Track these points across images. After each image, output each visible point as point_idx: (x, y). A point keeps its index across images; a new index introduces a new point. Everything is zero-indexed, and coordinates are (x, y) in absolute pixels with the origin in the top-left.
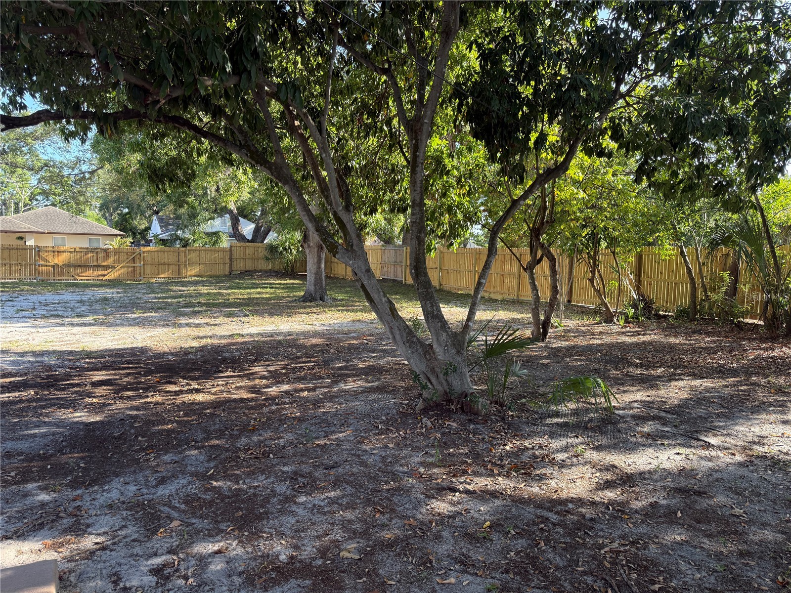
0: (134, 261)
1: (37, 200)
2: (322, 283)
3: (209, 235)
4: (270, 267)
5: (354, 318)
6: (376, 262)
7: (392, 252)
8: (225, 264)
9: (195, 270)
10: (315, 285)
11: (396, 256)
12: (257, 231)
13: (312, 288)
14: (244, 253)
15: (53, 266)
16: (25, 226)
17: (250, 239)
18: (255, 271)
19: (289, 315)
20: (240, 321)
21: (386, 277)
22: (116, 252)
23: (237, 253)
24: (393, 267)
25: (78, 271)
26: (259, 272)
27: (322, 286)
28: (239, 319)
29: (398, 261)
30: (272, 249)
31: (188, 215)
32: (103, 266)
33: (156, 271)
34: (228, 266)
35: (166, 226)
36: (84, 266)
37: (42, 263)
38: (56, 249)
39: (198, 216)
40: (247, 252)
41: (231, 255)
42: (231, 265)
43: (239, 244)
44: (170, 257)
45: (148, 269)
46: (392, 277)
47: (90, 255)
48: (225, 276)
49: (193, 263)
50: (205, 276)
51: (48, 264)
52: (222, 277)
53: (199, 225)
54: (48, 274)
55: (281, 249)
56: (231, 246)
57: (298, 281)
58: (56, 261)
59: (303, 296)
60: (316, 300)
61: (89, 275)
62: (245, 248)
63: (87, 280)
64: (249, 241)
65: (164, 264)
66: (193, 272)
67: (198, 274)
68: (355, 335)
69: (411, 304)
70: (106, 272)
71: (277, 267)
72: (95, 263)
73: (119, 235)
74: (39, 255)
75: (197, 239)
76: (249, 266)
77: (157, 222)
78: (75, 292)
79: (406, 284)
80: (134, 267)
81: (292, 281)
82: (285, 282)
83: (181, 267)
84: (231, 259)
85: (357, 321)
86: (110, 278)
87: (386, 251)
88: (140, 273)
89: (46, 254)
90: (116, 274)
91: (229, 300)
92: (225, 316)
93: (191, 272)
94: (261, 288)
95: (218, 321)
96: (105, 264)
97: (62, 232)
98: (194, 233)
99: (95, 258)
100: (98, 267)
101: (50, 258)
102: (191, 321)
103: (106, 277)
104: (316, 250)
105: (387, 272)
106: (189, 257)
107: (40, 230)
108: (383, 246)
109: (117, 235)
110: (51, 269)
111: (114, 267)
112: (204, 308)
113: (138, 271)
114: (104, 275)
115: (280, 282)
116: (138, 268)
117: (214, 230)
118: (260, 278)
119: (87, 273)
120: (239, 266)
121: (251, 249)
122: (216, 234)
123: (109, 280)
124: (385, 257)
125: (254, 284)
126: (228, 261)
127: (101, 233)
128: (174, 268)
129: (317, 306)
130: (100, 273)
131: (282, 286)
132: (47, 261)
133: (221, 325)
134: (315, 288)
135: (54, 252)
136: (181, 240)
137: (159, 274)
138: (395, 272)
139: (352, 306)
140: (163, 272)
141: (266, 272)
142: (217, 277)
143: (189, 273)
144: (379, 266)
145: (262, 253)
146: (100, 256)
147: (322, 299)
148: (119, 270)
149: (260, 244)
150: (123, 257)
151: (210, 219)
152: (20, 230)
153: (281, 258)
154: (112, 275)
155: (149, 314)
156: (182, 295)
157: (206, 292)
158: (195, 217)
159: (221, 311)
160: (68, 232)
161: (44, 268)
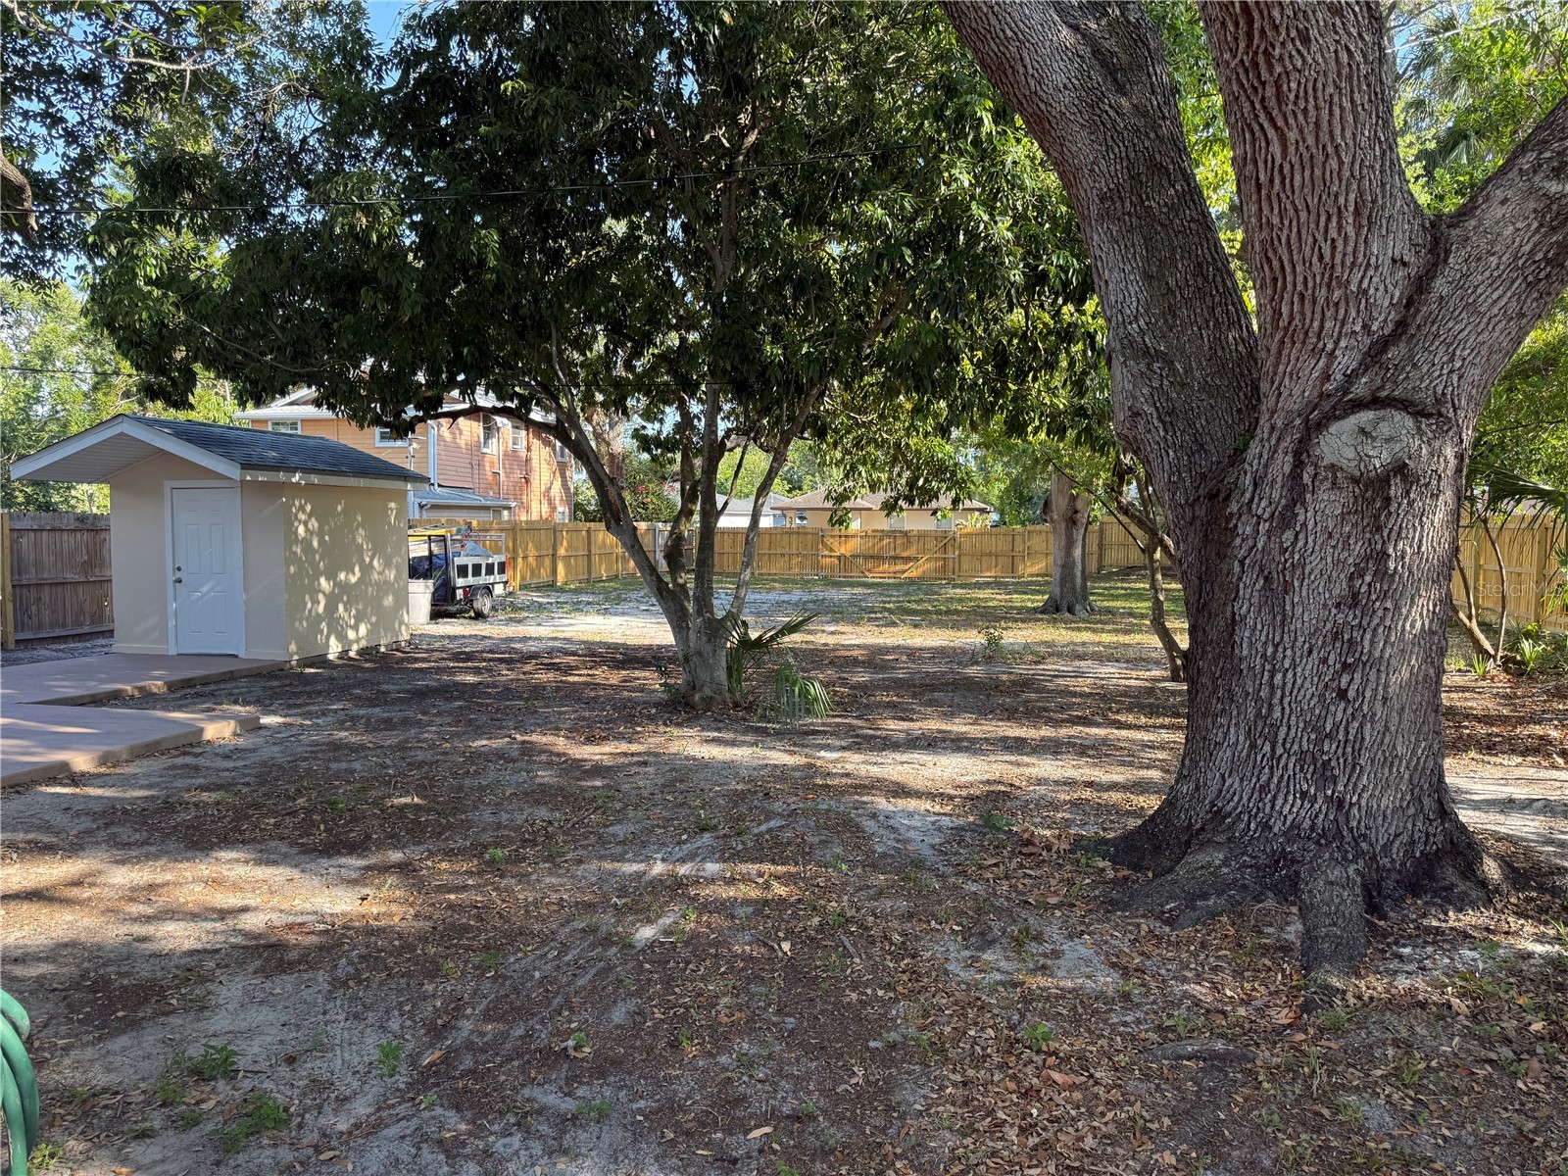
0: (945, 549)
2: (1074, 583)
9: (1037, 566)
10: (1061, 585)
13: (1057, 591)
15: (839, 558)
22: (922, 536)
25: (870, 564)
27: (1073, 588)
32: (903, 558)
33: (980, 566)
34: (1095, 557)
36: (878, 558)
37: (826, 552)
41: (1101, 538)
42: (1100, 556)
44: (1000, 543)
45: (966, 562)
47: (886, 541)
49: (1036, 553)
51: (833, 554)
54: (832, 568)
58: (843, 551)
61: (883, 571)
63: (881, 578)
65: (989, 555)
66: (1035, 569)
67: (1043, 571)
70: (906, 567)
72: (892, 554)
74: (822, 541)
80: (945, 559)
83: (1017, 559)
84: (1101, 546)
86: (911, 575)
88: (954, 569)
89: (831, 540)
90: (920, 570)
93: (1032, 569)
96: (905, 554)
99: (892, 545)
100: (895, 558)
101: (835, 546)
103: (906, 575)
104: (1063, 526)
106: (1029, 543)
110: (836, 561)
111: (917, 559)
113: (952, 566)
114: (904, 572)
116: (952, 561)
119: (881, 569)
120: (1114, 558)
123: (911, 579)
126: (1096, 549)
128: (1004, 561)
130: (898, 568)
132: (831, 550)
134: (1062, 592)
135: (840, 536)
137: (981, 571)
140: (989, 569)
143: (1029, 570)
146: (898, 542)
147: (1070, 610)
148: (923, 564)
150: (931, 544)
154: (914, 571)
161: (828, 560)
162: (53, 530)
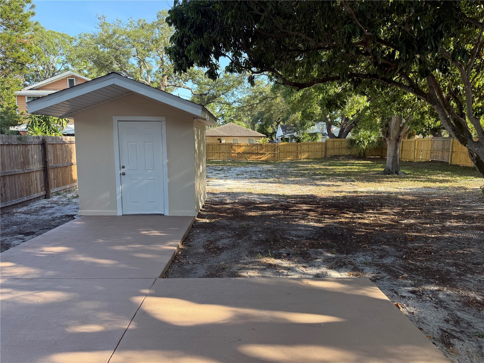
0: (275, 150)
1: (218, 120)
2: (397, 163)
3: (311, 135)
4: (349, 153)
5: (425, 185)
6: (426, 149)
7: (440, 143)
8: (322, 151)
9: (305, 156)
10: (392, 164)
11: (443, 145)
12: (341, 132)
13: (390, 166)
14: (334, 145)
15: (238, 154)
16: (221, 133)
17: (337, 136)
18: (340, 156)
19: (379, 182)
20: (351, 184)
21: (435, 160)
22: (267, 146)
23: (330, 145)
24: (440, 152)
25: (248, 156)
26: (342, 156)
27: (397, 165)
28: (350, 183)
29: (445, 148)
30: (352, 142)
31: (301, 124)
32: (260, 153)
33: (285, 156)
34: (324, 153)
35: (285, 131)
36: (251, 153)
37: (233, 152)
38: (239, 145)
39: (306, 124)
40: (335, 144)
41: (326, 146)
42: (326, 152)
43: (331, 140)
44: (293, 148)
45: (281, 154)
46: (440, 159)
47: (254, 147)
48: (323, 159)
49: (305, 151)
50: (311, 159)
51: (235, 152)
52: (321, 159)
53: (306, 129)
54: (235, 157)
55: (358, 142)
56: (326, 141)
57: (369, 162)
58: (239, 151)
59: (384, 171)
60: (393, 173)
61: (253, 158)
62: (334, 141)
63: (252, 160)
64: (336, 137)
65: (290, 152)
67: (307, 157)
68: (436, 195)
69: (462, 178)
70: (261, 157)
71: (353, 153)
72: (256, 152)
73: (263, 137)
74: (232, 148)
75: (305, 138)
76: (336, 152)
77: (280, 128)
78: (253, 166)
79: (451, 165)
80: (275, 153)
81: (365, 162)
82: (361, 162)
83: (298, 153)
84: (326, 149)
85: (428, 187)
86: (263, 159)
87: (435, 142)
88: (277, 157)
89: (235, 147)
90: (266, 158)
91: (335, 172)
92: (340, 181)
93: (303, 156)
94: (349, 165)
95: (338, 184)
96: (261, 152)
97: (236, 136)
98: (303, 134)
99: (256, 149)
100: (257, 154)
101: (236, 149)
102: (323, 183)
103: (261, 159)
104: (394, 142)
105: (436, 156)
106: (303, 148)
107: (228, 135)
108: (433, 138)
109: (262, 137)
110: (237, 155)
111: (265, 154)
112: (325, 176)
113: (277, 156)
114: (260, 158)
115: (358, 162)
116: (277, 154)
117: (314, 132)
118: (343, 159)
119: (252, 157)
120: (330, 153)
121: (337, 142)
122: (315, 134)
123: (263, 161)
124: (435, 146)
125: (342, 163)
126: (324, 150)
127: (254, 136)
128: (295, 154)
129: (394, 177)
131: (361, 165)
132: (235, 151)
133: (340, 186)
134: (393, 166)
135: (238, 146)
136: (296, 138)
137: (286, 158)
138: (442, 156)
139: (419, 178)
140: (289, 157)
141: (346, 156)
142: (318, 159)
143: (302, 157)
144: (429, 152)
145: (345, 144)
146: (258, 148)
147: (397, 173)
148: (267, 155)
149: (344, 139)
150: (270, 148)
151: (312, 125)
152: (219, 135)
153: (357, 147)
154: (264, 158)
155: (298, 179)
156: (307, 169)
157: (318, 167)
158: (304, 125)
159: (336, 179)
160: (239, 135)
161: (234, 154)
162: (8, 145)
